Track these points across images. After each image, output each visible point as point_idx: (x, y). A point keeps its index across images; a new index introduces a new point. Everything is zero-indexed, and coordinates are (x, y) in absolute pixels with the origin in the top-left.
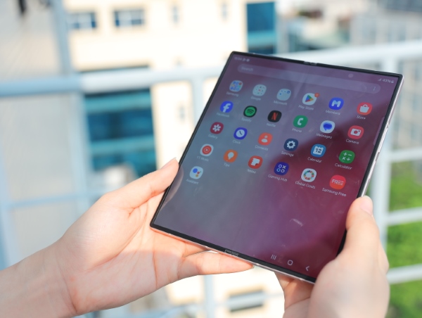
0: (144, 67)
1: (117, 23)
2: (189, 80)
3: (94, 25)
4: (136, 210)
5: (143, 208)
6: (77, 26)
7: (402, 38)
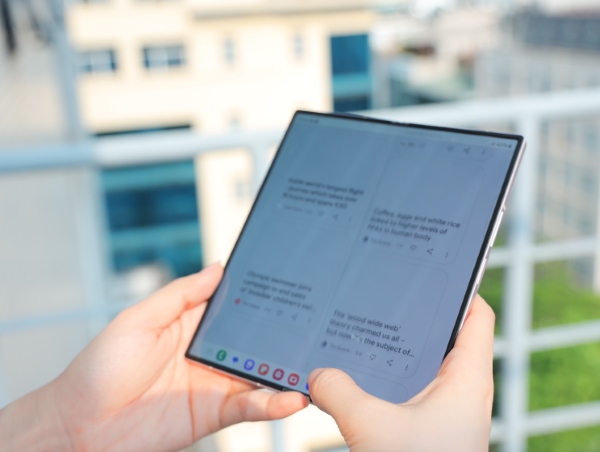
0: (184, 127)
1: (147, 63)
2: (248, 148)
3: (114, 66)
4: (166, 332)
5: (175, 328)
6: (89, 69)
7: (545, 87)
